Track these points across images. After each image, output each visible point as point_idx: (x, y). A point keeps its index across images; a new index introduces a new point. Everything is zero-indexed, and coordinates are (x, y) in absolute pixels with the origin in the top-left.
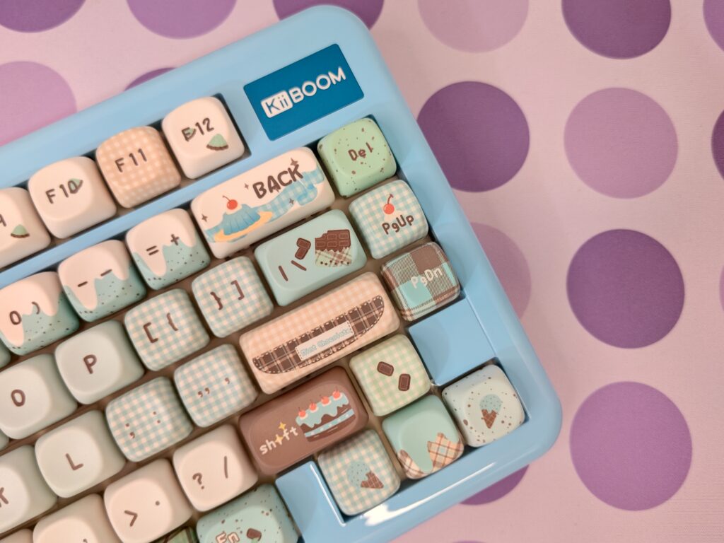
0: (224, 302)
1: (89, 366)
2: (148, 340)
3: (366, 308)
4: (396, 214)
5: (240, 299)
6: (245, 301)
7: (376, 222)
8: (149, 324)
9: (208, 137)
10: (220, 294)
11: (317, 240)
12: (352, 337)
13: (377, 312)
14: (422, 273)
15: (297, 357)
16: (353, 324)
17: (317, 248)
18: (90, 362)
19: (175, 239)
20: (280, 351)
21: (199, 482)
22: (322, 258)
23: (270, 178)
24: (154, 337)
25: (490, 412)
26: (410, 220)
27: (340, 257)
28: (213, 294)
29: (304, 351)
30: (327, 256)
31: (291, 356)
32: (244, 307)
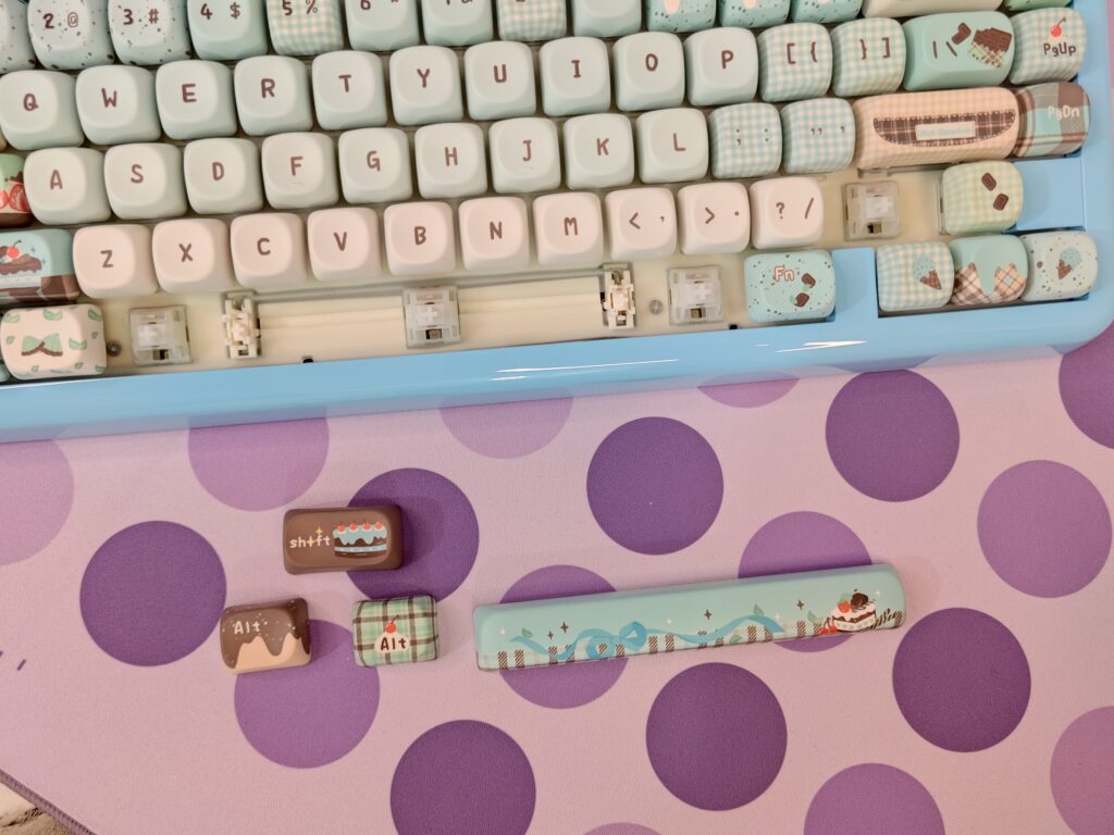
0: (868, 53)
1: (724, 61)
2: (786, 59)
3: (996, 116)
4: (1061, 39)
5: (885, 57)
6: (889, 60)
7: (1040, 38)
8: (793, 45)
10: (868, 45)
11: (978, 32)
12: (972, 138)
13: (1005, 125)
14: (1060, 106)
15: (914, 135)
16: (978, 126)
17: (975, 40)
18: (726, 57)
20: (900, 123)
21: (781, 211)
22: (975, 51)
24: (793, 59)
25: (1066, 265)
26: (1072, 50)
27: (992, 57)
28: (862, 41)
29: (923, 131)
30: (981, 51)
31: (909, 131)
32: (886, 66)
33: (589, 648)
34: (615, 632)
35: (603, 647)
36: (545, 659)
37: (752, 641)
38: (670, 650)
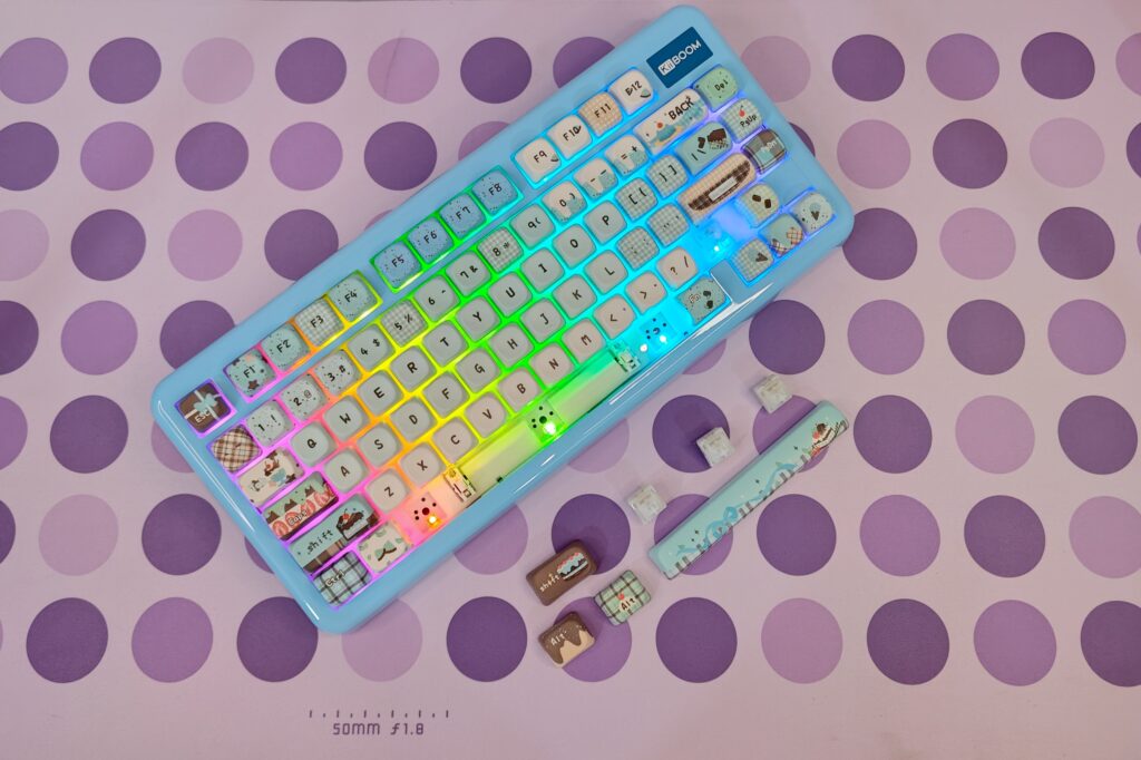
0: (667, 177)
1: (606, 222)
2: (632, 203)
3: (740, 168)
4: (746, 116)
5: (675, 174)
6: (678, 175)
7: (737, 122)
8: (631, 195)
9: (640, 91)
10: (664, 174)
11: (708, 137)
12: (737, 184)
13: (747, 169)
14: (766, 145)
15: (710, 200)
16: (736, 177)
17: (709, 141)
18: (606, 219)
19: (634, 149)
20: (701, 198)
22: (712, 146)
23: (677, 108)
24: (635, 201)
25: (815, 212)
26: (754, 117)
27: (722, 144)
28: (660, 174)
29: (713, 196)
30: (714, 144)
31: (707, 200)
32: (678, 178)
33: (715, 534)
34: (721, 518)
35: (720, 529)
36: (698, 553)
37: (786, 480)
38: (752, 510)
